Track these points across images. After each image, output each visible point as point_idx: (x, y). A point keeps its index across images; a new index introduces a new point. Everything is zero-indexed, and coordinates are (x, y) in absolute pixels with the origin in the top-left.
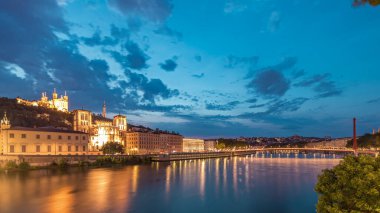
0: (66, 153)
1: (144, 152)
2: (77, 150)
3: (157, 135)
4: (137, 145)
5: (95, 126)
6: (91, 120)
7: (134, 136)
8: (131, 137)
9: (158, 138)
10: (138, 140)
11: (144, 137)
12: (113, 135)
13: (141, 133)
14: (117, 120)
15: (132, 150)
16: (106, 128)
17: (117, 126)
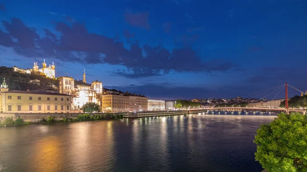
0: (54, 112)
1: (117, 110)
2: (62, 109)
3: (127, 97)
4: (111, 105)
5: (77, 89)
6: (73, 85)
7: (108, 98)
8: (106, 98)
9: (127, 99)
10: (111, 101)
11: (117, 98)
12: (92, 97)
13: (114, 96)
14: (95, 85)
15: (107, 109)
16: (86, 91)
17: (95, 89)
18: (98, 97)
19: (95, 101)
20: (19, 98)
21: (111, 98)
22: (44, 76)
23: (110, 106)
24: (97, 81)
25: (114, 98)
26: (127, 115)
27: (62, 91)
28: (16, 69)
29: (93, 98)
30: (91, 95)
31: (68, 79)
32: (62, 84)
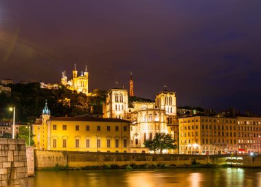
2: (117, 146)
3: (233, 120)
4: (199, 138)
5: (133, 110)
6: (127, 102)
7: (191, 124)
8: (187, 125)
9: (233, 125)
10: (199, 131)
11: (210, 124)
12: (159, 122)
13: (205, 118)
14: (162, 98)
15: (190, 145)
16: (150, 112)
17: (162, 107)
18: (170, 121)
19: (165, 130)
20: (65, 127)
21: (198, 124)
22: (75, 91)
23: (197, 141)
24: (166, 91)
25: (205, 124)
26: (239, 161)
27: (111, 115)
28: (43, 85)
29: (162, 125)
30: (157, 119)
31: (119, 92)
32: (110, 103)
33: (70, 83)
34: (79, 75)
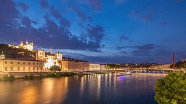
0: (33, 71)
1: (71, 70)
2: (38, 70)
3: (77, 62)
5: (47, 58)
6: (44, 55)
8: (64, 63)
10: (67, 65)
11: (71, 63)
13: (69, 61)
14: (57, 55)
16: (52, 59)
20: (12, 63)
22: (27, 49)
23: (67, 68)
24: (59, 53)
26: (77, 73)
27: (38, 59)
28: (9, 45)
29: (57, 63)
30: (55, 61)
31: (41, 51)
32: (38, 55)
33: (25, 46)
34: (29, 44)
